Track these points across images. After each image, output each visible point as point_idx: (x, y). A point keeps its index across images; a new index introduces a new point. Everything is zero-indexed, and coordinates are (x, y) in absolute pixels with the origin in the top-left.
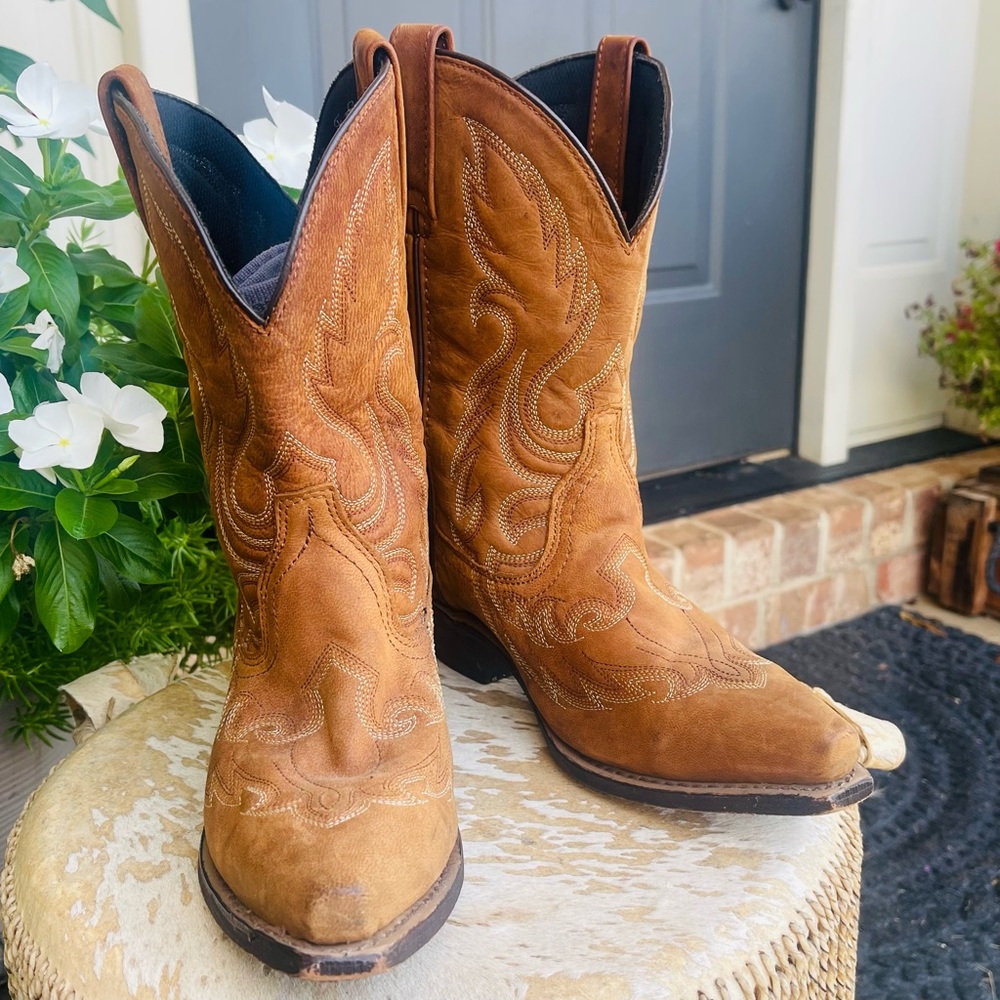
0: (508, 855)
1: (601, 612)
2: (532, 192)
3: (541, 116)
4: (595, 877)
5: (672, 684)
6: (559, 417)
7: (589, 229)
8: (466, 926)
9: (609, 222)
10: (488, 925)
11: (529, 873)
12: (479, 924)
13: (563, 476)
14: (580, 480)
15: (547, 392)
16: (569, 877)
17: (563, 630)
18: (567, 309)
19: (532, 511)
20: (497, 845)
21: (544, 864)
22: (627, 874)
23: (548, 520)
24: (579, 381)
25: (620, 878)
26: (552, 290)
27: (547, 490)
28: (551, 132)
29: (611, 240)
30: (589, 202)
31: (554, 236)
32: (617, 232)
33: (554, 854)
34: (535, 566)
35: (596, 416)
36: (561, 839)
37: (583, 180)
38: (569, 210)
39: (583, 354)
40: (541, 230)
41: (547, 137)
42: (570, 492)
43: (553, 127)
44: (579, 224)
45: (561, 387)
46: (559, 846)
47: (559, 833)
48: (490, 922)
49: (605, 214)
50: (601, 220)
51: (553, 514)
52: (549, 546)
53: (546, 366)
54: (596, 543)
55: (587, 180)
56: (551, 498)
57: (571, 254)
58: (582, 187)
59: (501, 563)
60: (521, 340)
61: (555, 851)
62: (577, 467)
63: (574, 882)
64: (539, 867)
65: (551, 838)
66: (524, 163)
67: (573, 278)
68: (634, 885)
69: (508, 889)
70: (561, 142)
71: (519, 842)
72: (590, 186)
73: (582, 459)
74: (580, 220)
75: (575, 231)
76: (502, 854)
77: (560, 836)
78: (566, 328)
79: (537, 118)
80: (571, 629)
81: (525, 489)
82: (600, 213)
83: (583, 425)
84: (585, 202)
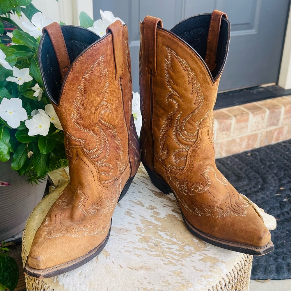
0: (150, 249)
1: (201, 187)
2: (186, 69)
3: (189, 49)
4: (170, 260)
5: (220, 212)
6: (191, 130)
7: (202, 80)
8: (132, 269)
9: (208, 78)
10: (138, 270)
11: (153, 255)
12: (136, 270)
13: (192, 146)
14: (196, 147)
15: (188, 123)
16: (163, 259)
17: (190, 191)
18: (194, 101)
19: (182, 155)
20: (147, 245)
21: (158, 253)
22: (179, 260)
23: (186, 158)
24: (197, 120)
25: (177, 261)
26: (190, 96)
27: (186, 149)
28: (192, 54)
29: (208, 83)
30: (202, 73)
31: (192, 81)
32: (210, 80)
33: (162, 250)
34: (182, 171)
35: (201, 130)
36: (165, 246)
37: (201, 67)
38: (196, 75)
39: (199, 113)
40: (188, 80)
41: (191, 55)
42: (193, 150)
43: (193, 52)
44: (199, 78)
45: (192, 122)
46: (163, 248)
47: (165, 243)
48: (139, 270)
49: (207, 76)
50: (206, 77)
51: (188, 156)
52: (187, 165)
53: (187, 116)
54: (200, 166)
55: (202, 67)
56: (188, 152)
57: (196, 86)
58: (201, 68)
59: (173, 168)
60: (180, 108)
61: (162, 249)
62: (196, 143)
63: (164, 260)
64: (156, 254)
65: (162, 245)
66: (184, 62)
67: (197, 93)
68: (180, 264)
69: (146, 260)
70: (195, 57)
71: (154, 245)
72: (203, 68)
73: (197, 141)
74: (199, 77)
75: (198, 80)
76: (148, 248)
77: (165, 245)
78: (194, 106)
79: (188, 50)
80: (192, 191)
81: (180, 149)
82: (206, 76)
83: (198, 132)
84: (201, 72)
